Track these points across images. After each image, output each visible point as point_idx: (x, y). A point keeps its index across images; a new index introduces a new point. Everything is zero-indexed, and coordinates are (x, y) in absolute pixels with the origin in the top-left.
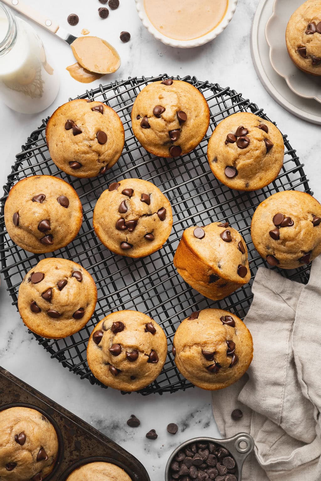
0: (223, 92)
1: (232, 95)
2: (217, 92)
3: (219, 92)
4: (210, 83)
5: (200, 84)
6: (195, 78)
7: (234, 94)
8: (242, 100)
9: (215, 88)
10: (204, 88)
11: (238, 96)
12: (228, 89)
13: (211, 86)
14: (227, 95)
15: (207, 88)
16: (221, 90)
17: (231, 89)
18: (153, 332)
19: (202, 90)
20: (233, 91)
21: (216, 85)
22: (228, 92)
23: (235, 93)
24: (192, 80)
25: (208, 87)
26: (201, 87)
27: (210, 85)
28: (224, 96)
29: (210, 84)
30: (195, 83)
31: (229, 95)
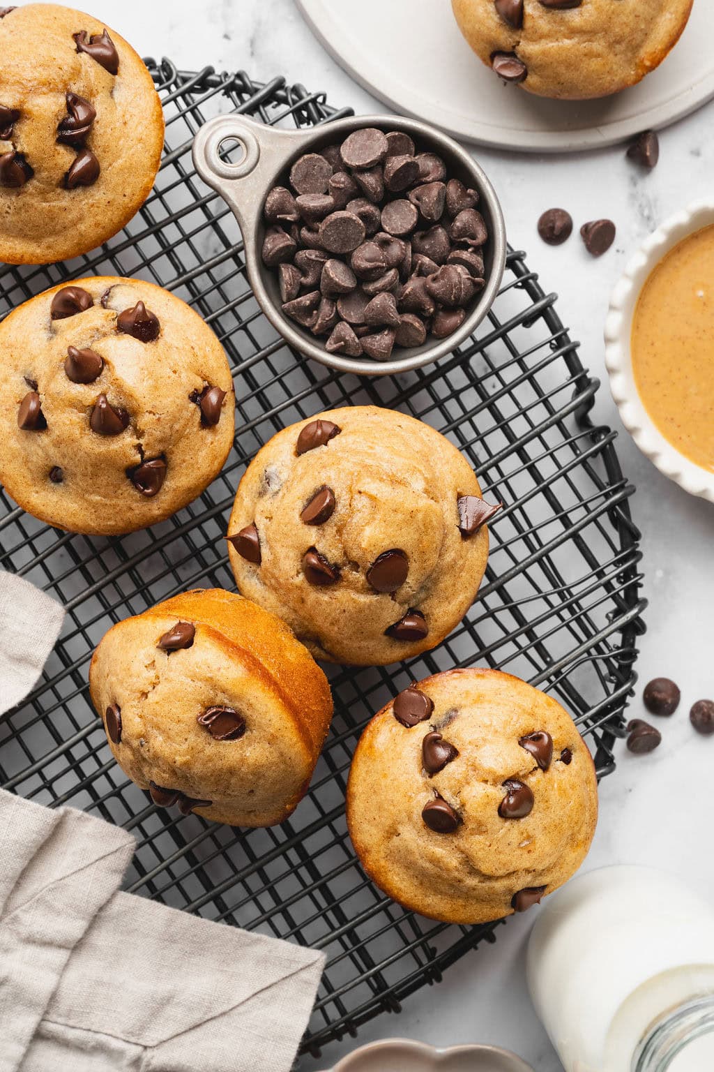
0: (262, 97)
1: (294, 102)
2: (246, 96)
3: (251, 95)
4: (218, 71)
5: (185, 80)
6: (168, 65)
7: (301, 98)
8: (329, 114)
9: (237, 87)
10: (204, 89)
11: (314, 101)
12: (280, 84)
13: (221, 82)
14: (278, 104)
15: (211, 90)
16: (257, 90)
17: (289, 84)
18: (209, 420)
19: (197, 97)
20: (295, 90)
21: (239, 76)
22: (281, 93)
23: (304, 94)
24: (159, 71)
25: (215, 84)
26: (191, 90)
27: (218, 79)
28: (269, 108)
29: (220, 76)
30: (168, 78)
31: (284, 100)
